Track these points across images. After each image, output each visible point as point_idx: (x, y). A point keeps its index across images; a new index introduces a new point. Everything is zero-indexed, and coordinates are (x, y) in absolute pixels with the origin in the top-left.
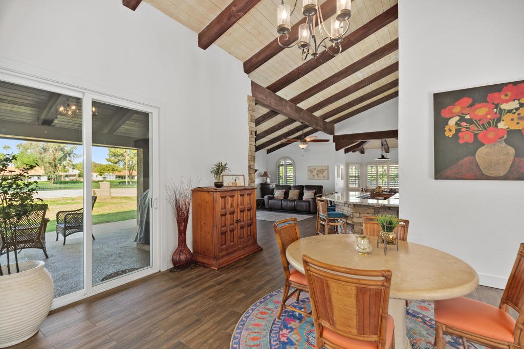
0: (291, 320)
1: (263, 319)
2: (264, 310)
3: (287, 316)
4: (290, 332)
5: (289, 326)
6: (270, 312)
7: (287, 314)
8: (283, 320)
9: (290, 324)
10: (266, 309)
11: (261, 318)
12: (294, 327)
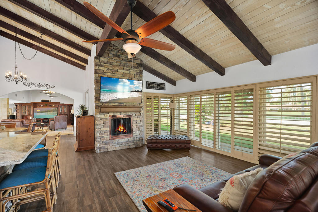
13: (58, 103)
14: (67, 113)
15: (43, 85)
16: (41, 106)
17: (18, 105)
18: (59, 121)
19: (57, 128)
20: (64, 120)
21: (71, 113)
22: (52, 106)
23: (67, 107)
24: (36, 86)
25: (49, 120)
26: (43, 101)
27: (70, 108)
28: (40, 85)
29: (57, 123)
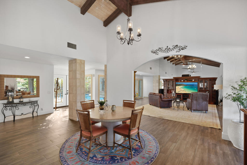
0: (137, 148)
1: (149, 149)
2: (150, 153)
3: (138, 150)
4: (138, 144)
5: (138, 146)
6: (147, 152)
7: (138, 151)
8: (140, 149)
9: (137, 147)
10: (149, 154)
11: (150, 149)
12: (136, 146)
13: (199, 78)
14: (208, 89)
15: (171, 48)
16: (182, 81)
17: (165, 81)
18: (196, 100)
19: (194, 109)
20: (204, 99)
21: (215, 89)
22: (191, 81)
23: (208, 82)
24: (164, 51)
25: (188, 95)
26: (183, 76)
27: (213, 83)
28: (168, 48)
29: (195, 102)
